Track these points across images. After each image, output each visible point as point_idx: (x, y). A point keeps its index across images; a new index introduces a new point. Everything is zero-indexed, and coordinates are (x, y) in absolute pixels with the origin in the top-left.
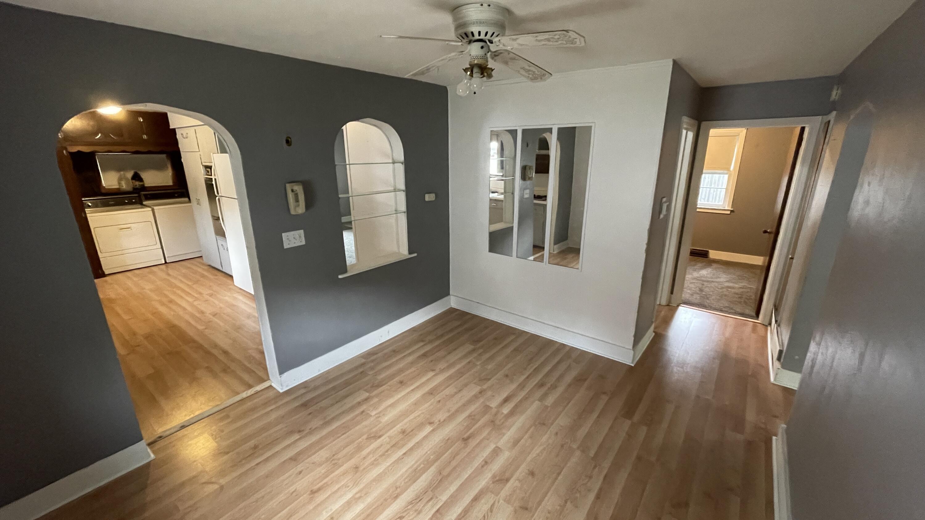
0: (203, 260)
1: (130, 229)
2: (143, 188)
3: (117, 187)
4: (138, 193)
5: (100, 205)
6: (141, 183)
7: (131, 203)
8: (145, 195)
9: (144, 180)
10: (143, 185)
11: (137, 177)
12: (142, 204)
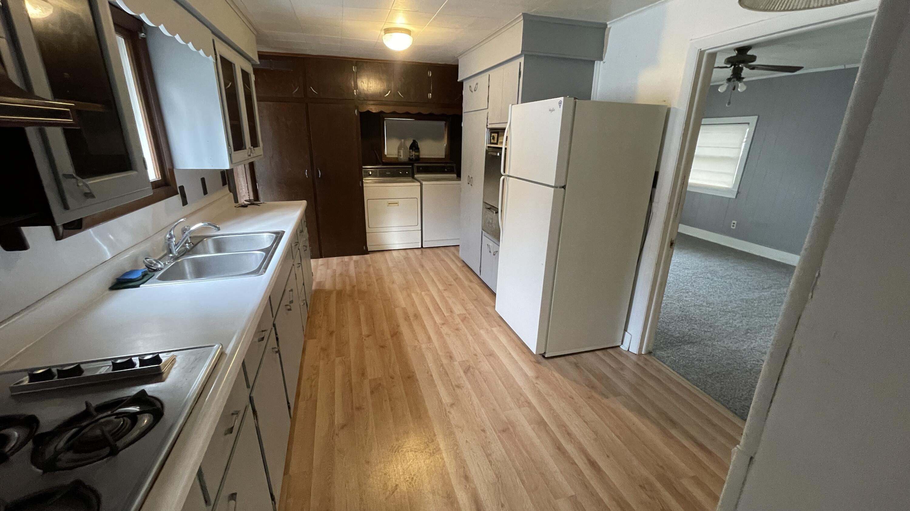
0: (458, 251)
1: (397, 205)
2: (418, 159)
3: (396, 156)
4: (412, 165)
5: (378, 174)
6: (417, 154)
7: (404, 175)
8: (418, 167)
9: (420, 149)
10: (418, 156)
11: (414, 147)
12: (413, 177)
